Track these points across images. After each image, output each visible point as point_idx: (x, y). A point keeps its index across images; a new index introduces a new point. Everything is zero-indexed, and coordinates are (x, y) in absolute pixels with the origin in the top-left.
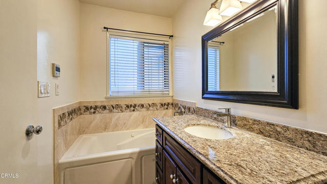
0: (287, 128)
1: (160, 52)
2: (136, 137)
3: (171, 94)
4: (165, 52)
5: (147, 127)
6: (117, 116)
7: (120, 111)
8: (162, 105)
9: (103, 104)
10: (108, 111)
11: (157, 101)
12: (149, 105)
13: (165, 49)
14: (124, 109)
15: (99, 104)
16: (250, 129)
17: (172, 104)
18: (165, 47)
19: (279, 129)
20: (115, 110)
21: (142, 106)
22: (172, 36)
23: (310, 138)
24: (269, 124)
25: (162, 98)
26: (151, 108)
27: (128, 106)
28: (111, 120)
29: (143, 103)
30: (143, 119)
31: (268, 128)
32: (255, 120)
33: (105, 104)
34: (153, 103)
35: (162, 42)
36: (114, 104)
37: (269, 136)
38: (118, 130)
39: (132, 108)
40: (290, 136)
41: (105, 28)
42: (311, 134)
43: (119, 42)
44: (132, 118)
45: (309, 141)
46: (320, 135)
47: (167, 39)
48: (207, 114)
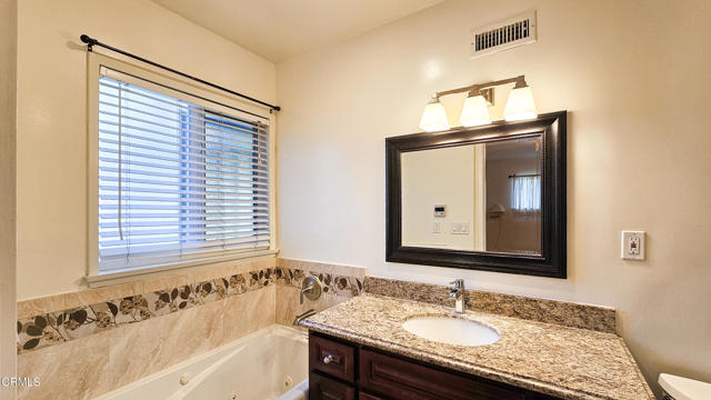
0: (554, 304)
1: (245, 141)
2: (194, 383)
3: (273, 248)
4: (255, 142)
5: (218, 344)
6: (129, 334)
7: (138, 317)
8: (255, 276)
9: (74, 305)
10: (93, 326)
11: (244, 268)
12: (225, 282)
13: (255, 136)
14: (151, 307)
15: (55, 309)
16: (498, 311)
17: (278, 272)
18: (257, 130)
19: (543, 306)
20: (120, 317)
21: (208, 287)
22: (278, 109)
23: (582, 314)
24: (528, 300)
25: (254, 260)
26: (230, 289)
27: (164, 297)
28: (107, 354)
29: (207, 279)
30: (210, 323)
31: (527, 306)
32: (505, 297)
33: (82, 303)
34: (235, 276)
35: (255, 119)
36: (116, 297)
37: (529, 318)
38: (129, 380)
39: (179, 300)
40: (559, 314)
41: (84, 38)
42: (582, 308)
43: (131, 96)
44: (178, 328)
45: (581, 317)
46: (593, 308)
47: (264, 112)
48: (398, 291)
